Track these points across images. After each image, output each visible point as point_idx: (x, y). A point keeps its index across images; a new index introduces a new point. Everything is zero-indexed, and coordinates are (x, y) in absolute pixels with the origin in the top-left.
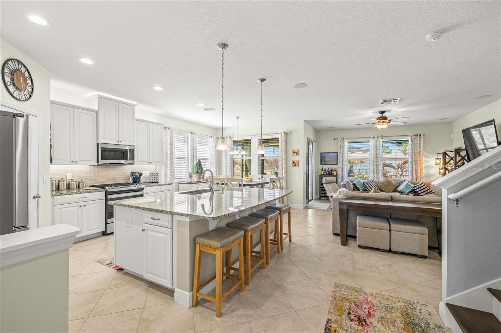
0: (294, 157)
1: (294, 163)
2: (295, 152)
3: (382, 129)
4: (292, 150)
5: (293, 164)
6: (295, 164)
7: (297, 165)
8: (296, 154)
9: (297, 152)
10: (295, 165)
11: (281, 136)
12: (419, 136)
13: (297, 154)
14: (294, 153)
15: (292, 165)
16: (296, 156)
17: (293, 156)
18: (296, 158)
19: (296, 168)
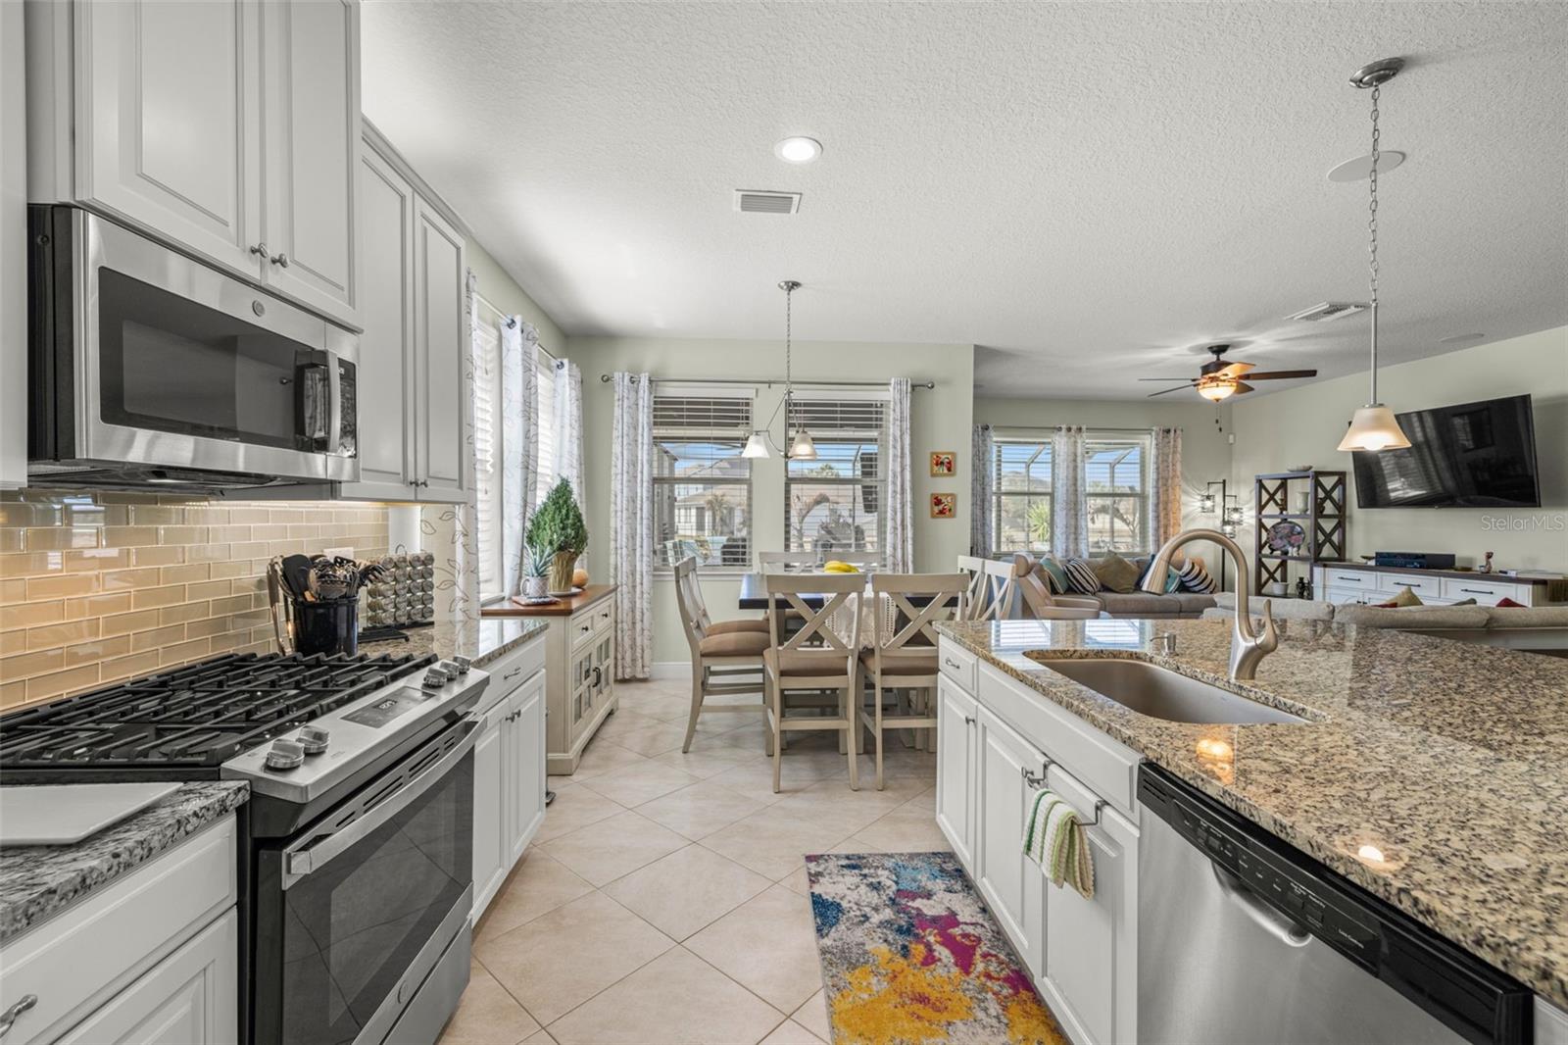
0: (939, 480)
1: (938, 502)
2: (942, 463)
3: (1217, 400)
4: (933, 454)
5: (936, 509)
6: (941, 507)
7: (950, 510)
8: (946, 471)
9: (949, 463)
10: (942, 512)
11: (898, 396)
12: (1172, 432)
13: (949, 470)
14: (940, 463)
15: (932, 511)
16: (945, 475)
17: (933, 475)
18: (944, 485)
19: (944, 523)
